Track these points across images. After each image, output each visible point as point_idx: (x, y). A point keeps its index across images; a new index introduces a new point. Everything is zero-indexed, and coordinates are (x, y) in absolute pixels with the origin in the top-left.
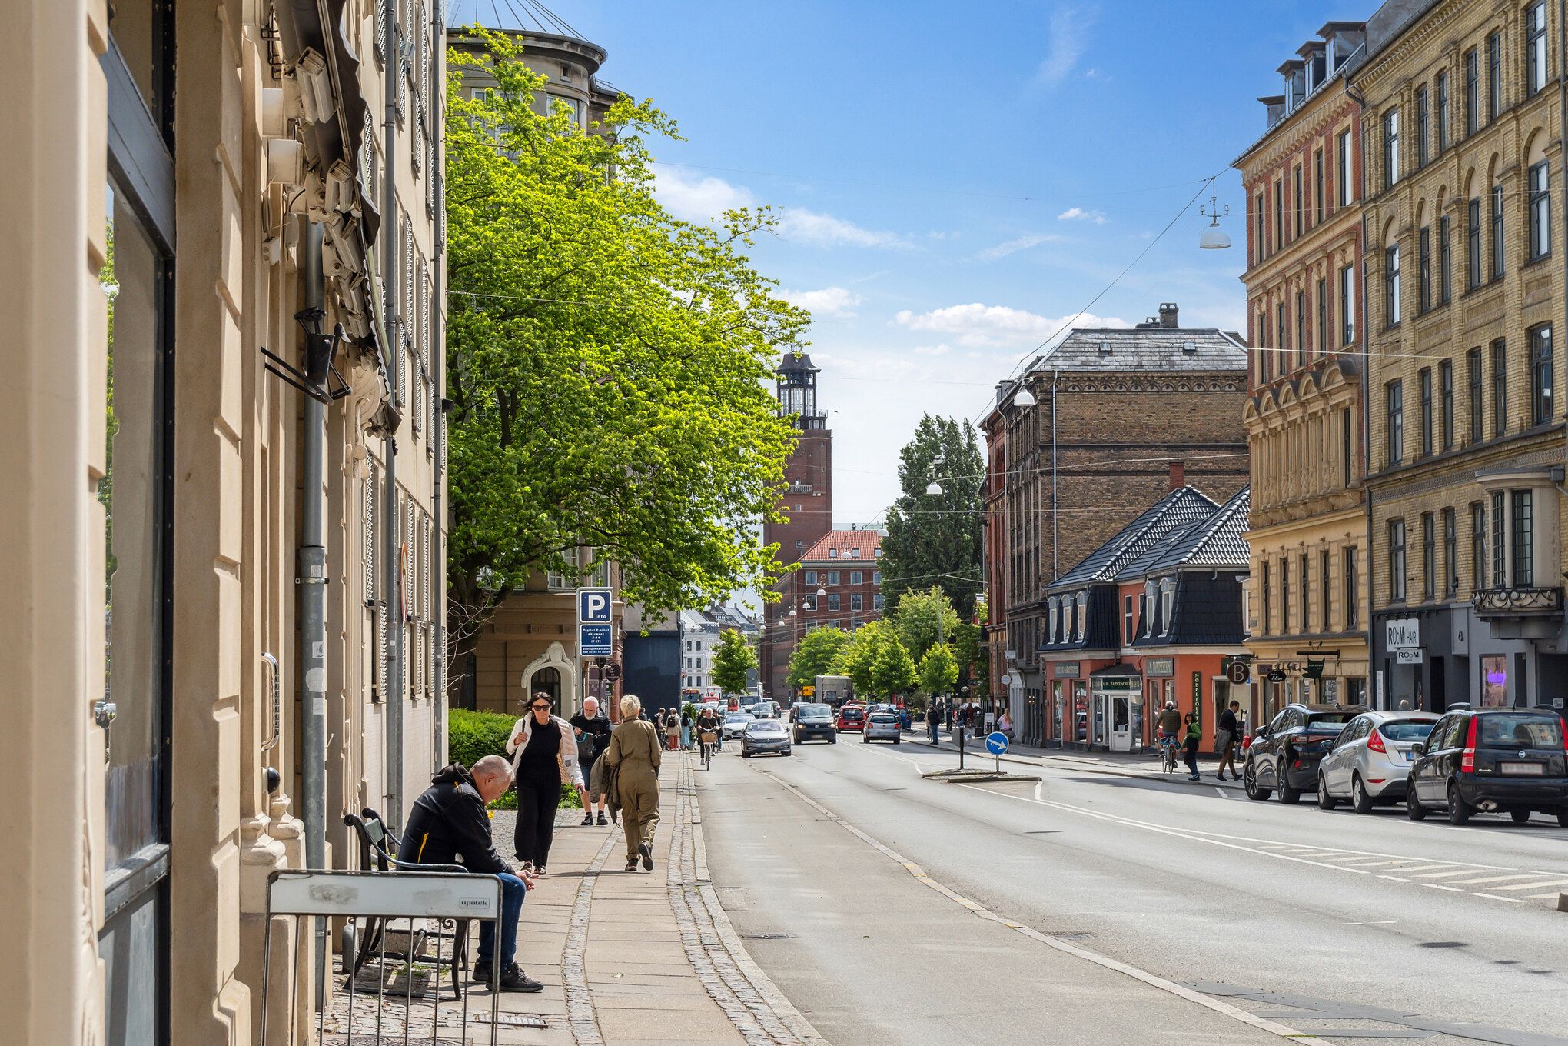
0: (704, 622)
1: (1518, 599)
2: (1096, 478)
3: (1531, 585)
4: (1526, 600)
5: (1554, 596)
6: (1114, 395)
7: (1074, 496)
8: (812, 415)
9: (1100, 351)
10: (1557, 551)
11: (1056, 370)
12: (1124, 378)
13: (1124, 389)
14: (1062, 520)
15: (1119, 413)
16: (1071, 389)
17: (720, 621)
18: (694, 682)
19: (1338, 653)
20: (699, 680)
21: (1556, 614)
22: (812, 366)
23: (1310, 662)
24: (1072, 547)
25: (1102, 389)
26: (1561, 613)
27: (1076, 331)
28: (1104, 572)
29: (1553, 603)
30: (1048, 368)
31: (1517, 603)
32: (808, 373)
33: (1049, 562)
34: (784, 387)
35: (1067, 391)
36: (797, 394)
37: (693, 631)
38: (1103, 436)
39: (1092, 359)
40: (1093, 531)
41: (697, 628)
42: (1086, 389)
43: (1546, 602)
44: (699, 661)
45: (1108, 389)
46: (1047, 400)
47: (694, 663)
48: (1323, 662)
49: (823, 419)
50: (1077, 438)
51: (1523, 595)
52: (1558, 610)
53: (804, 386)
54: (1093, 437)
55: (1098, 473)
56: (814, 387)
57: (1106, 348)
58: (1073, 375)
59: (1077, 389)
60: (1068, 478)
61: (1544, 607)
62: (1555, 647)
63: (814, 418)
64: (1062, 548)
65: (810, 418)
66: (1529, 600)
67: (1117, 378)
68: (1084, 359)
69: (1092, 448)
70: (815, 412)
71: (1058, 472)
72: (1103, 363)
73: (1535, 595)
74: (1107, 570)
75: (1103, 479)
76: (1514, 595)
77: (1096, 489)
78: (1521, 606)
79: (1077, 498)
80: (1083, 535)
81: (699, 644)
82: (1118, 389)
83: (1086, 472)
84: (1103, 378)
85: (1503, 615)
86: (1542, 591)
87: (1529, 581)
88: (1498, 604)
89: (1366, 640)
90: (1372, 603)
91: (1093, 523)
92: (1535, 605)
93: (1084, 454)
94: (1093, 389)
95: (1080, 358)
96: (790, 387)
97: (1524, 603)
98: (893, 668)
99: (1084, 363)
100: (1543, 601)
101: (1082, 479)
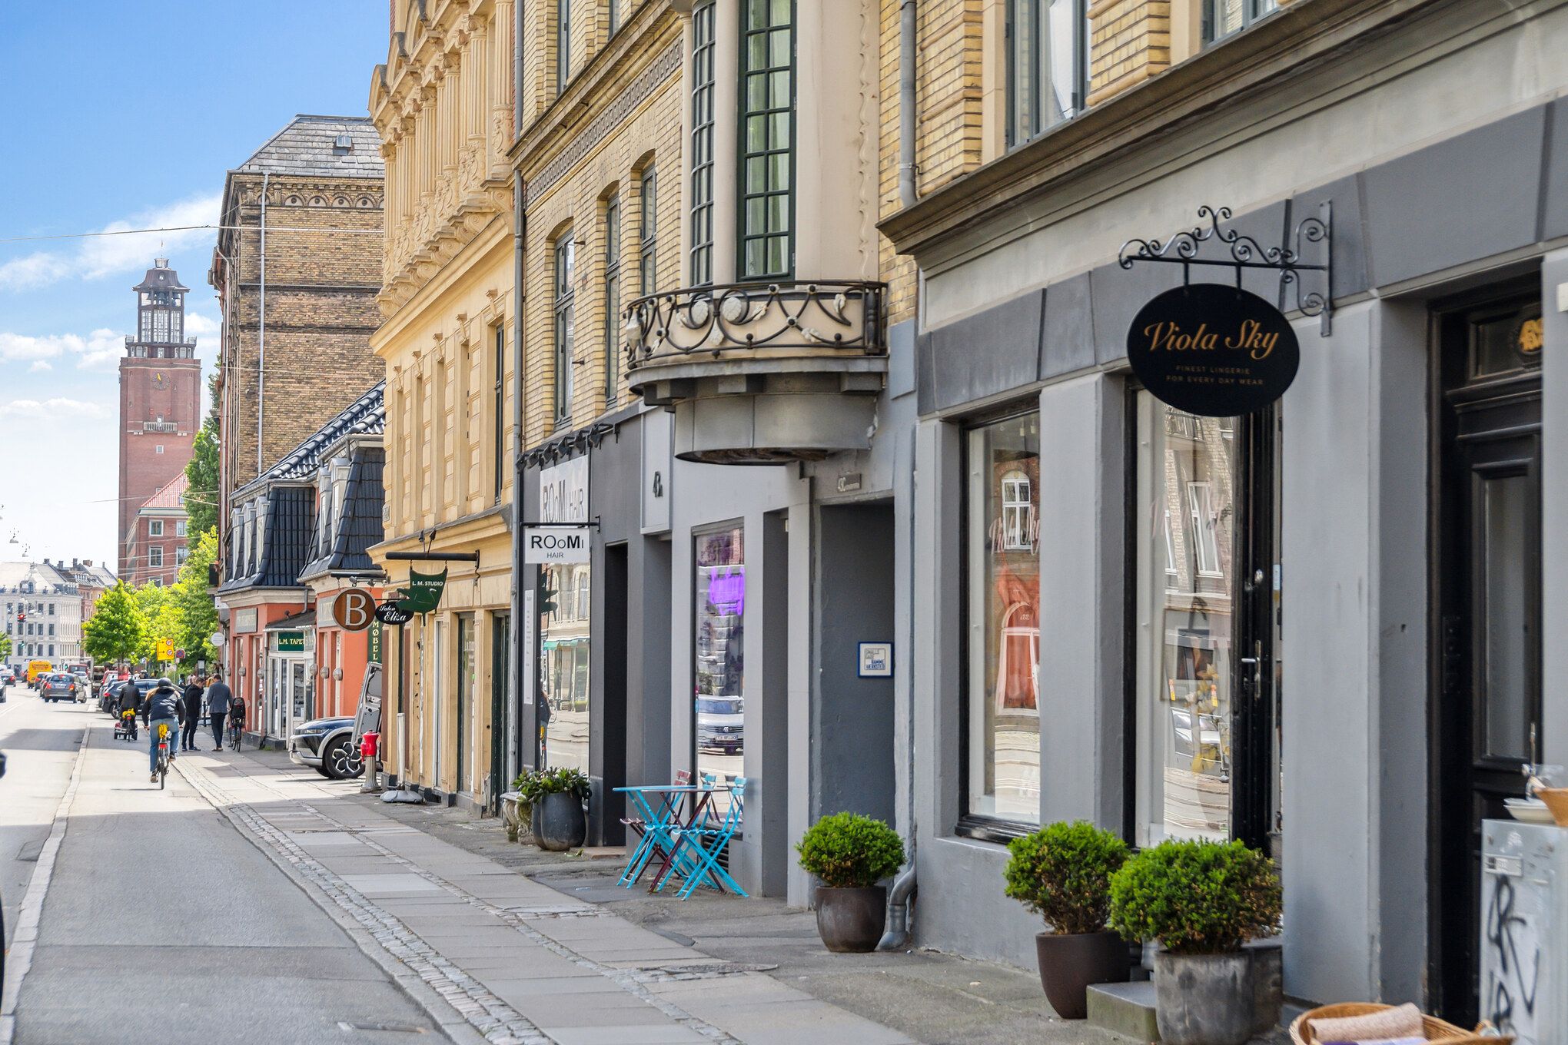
0: (60, 581)
1: (742, 320)
2: (325, 336)
3: (788, 279)
4: (769, 322)
5: (854, 311)
6: (354, 213)
7: (291, 362)
8: (178, 341)
9: (336, 148)
10: (871, 170)
11: (266, 172)
12: (369, 187)
13: (369, 205)
14: (271, 399)
15: (362, 240)
16: (288, 202)
17: (80, 580)
18: (45, 651)
19: (475, 557)
20: (51, 648)
21: (862, 366)
22: (180, 286)
23: (414, 576)
24: (286, 440)
25: (336, 204)
26: (877, 366)
27: (302, 118)
28: (294, 466)
29: (849, 334)
30: (254, 169)
31: (739, 334)
32: (175, 293)
33: (249, 460)
34: (146, 308)
35: (282, 205)
36: (161, 317)
37: (45, 592)
38: (335, 274)
39: (324, 158)
40: (317, 415)
41: (50, 588)
42: (312, 203)
43: (829, 330)
44: (51, 628)
45: (346, 204)
46: (253, 217)
47: (46, 630)
48: (442, 577)
49: (191, 347)
50: (297, 276)
51: (758, 307)
52: (869, 355)
53: (169, 307)
54: (321, 274)
55: (327, 329)
56: (181, 309)
57: (345, 144)
58: (293, 180)
59: (298, 203)
60: (282, 335)
61: (823, 344)
62: (859, 478)
63: (181, 345)
64: (270, 439)
65: (177, 346)
66: (778, 320)
67: (359, 187)
68: (309, 157)
69: (319, 290)
70: (182, 338)
71: (267, 326)
72: (337, 165)
73: (793, 306)
74: (299, 463)
75: (334, 338)
76: (732, 307)
77: (324, 353)
78: (751, 343)
79: (295, 366)
80: (302, 421)
81: (51, 606)
82: (360, 205)
83: (309, 328)
84: (337, 187)
85: (696, 372)
86: (817, 293)
87: (785, 270)
88: (685, 338)
89: (507, 521)
90: (521, 437)
91: (319, 403)
92: (792, 337)
93: (307, 300)
94: (322, 203)
95: (305, 157)
96: (153, 308)
97: (761, 332)
98: (113, 625)
99: (309, 164)
100: (818, 325)
101: (302, 337)
